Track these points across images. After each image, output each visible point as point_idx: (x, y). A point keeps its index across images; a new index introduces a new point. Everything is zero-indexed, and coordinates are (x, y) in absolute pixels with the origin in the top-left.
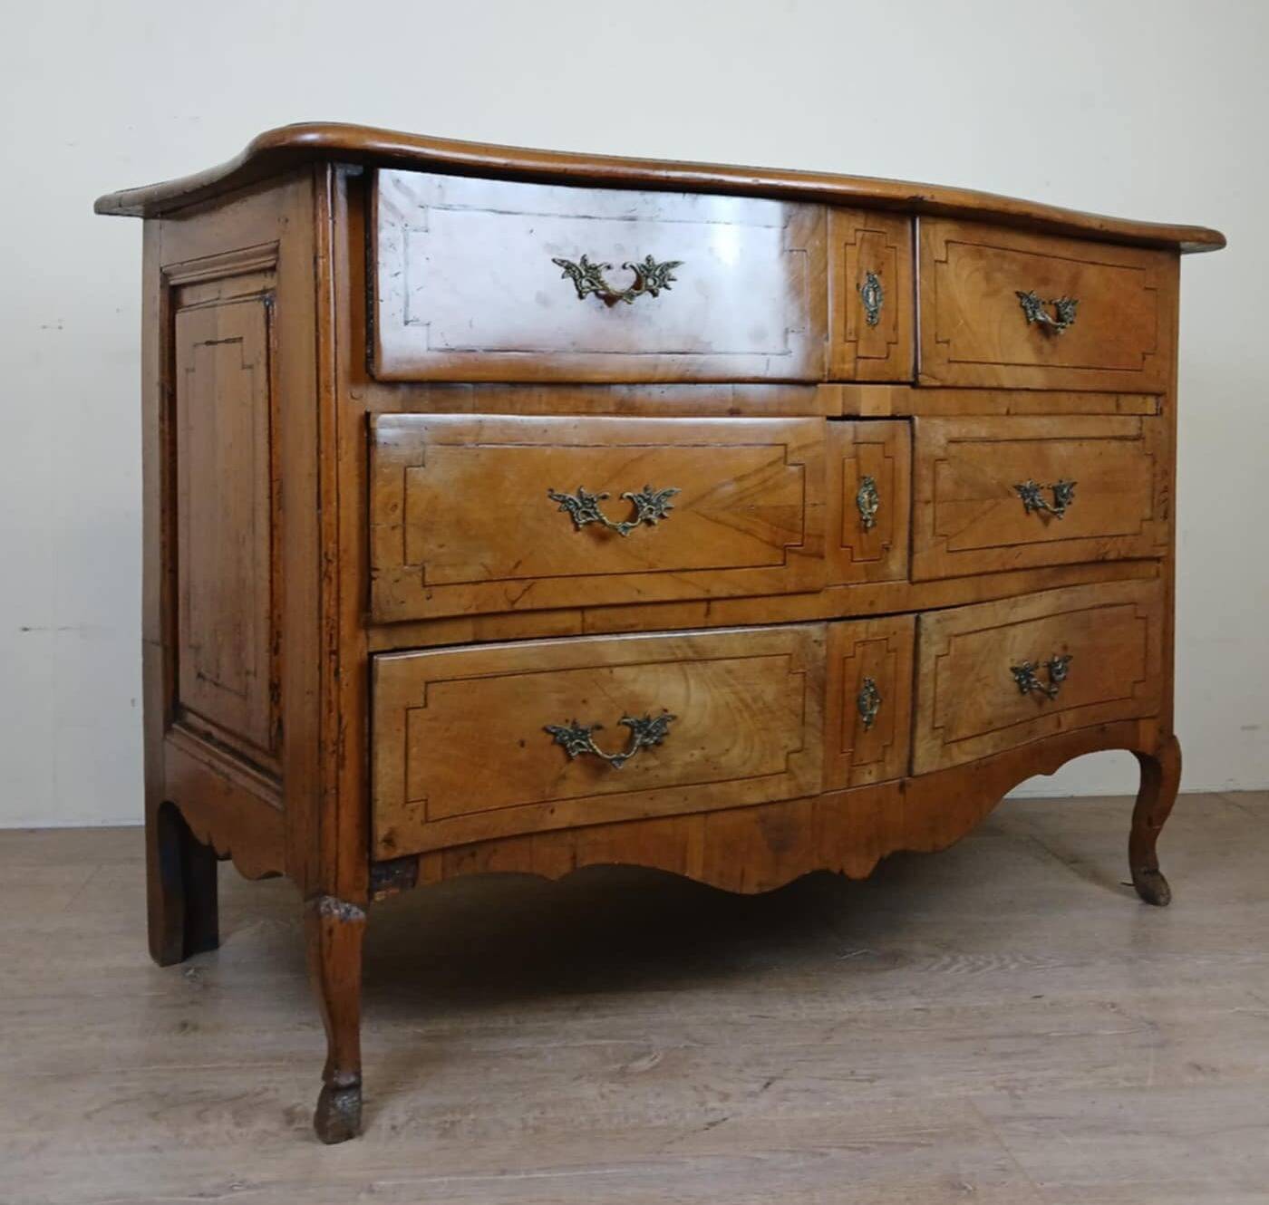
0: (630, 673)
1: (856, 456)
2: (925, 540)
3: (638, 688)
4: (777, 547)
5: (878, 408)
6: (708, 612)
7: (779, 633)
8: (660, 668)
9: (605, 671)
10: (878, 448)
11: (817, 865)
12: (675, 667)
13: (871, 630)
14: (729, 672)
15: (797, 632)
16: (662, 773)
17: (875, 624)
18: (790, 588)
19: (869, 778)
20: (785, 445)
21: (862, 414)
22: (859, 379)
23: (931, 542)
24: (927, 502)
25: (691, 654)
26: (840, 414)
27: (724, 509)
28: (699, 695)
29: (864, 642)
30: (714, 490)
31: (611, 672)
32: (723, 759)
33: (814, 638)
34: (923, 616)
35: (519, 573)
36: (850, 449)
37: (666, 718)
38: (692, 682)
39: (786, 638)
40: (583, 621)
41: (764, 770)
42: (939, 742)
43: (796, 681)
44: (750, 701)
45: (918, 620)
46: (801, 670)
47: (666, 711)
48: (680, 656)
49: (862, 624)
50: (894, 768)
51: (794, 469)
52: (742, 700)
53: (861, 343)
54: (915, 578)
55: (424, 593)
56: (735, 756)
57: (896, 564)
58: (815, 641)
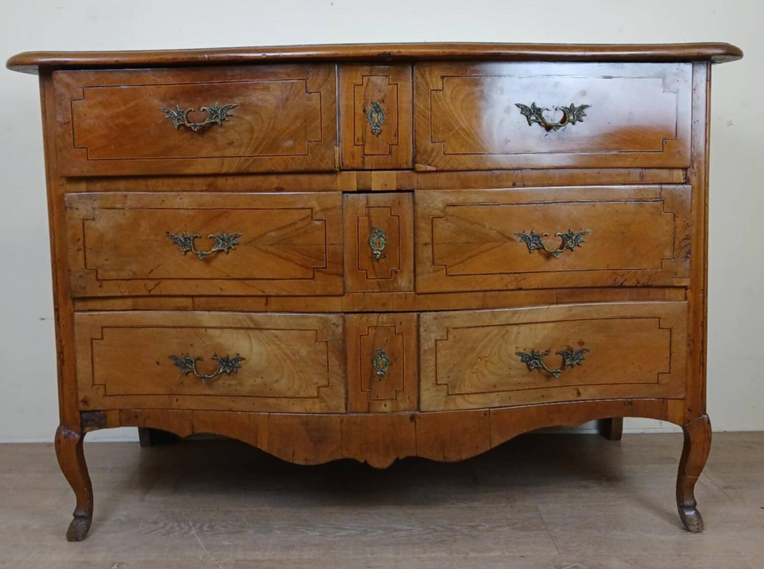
0: (217, 332)
1: (368, 215)
2: (426, 268)
3: (222, 340)
4: (308, 268)
5: (386, 185)
6: (267, 303)
7: (307, 317)
8: (234, 331)
9: (203, 330)
10: (387, 210)
11: (346, 455)
12: (243, 331)
13: (380, 320)
14: (276, 337)
15: (321, 318)
16: (238, 388)
17: (384, 317)
18: (318, 292)
19: (386, 407)
20: (312, 209)
21: (373, 189)
22: (366, 168)
23: (431, 270)
24: (426, 244)
25: (252, 326)
26: (356, 190)
27: (271, 245)
28: (257, 348)
29: (376, 327)
30: (265, 234)
31: (206, 331)
32: (275, 385)
33: (332, 322)
34: (422, 315)
35: (152, 275)
36: (365, 211)
37: (239, 358)
38: (253, 340)
39: (312, 321)
40: (193, 303)
41: (302, 394)
42: (444, 393)
43: (322, 346)
44: (290, 354)
45: (419, 316)
46: (324, 340)
47: (238, 355)
48: (245, 326)
49: (373, 317)
50: (405, 405)
51: (317, 223)
52: (286, 354)
53: (367, 147)
54: (419, 291)
55: (98, 284)
56: (282, 385)
57: (404, 282)
58: (334, 324)
